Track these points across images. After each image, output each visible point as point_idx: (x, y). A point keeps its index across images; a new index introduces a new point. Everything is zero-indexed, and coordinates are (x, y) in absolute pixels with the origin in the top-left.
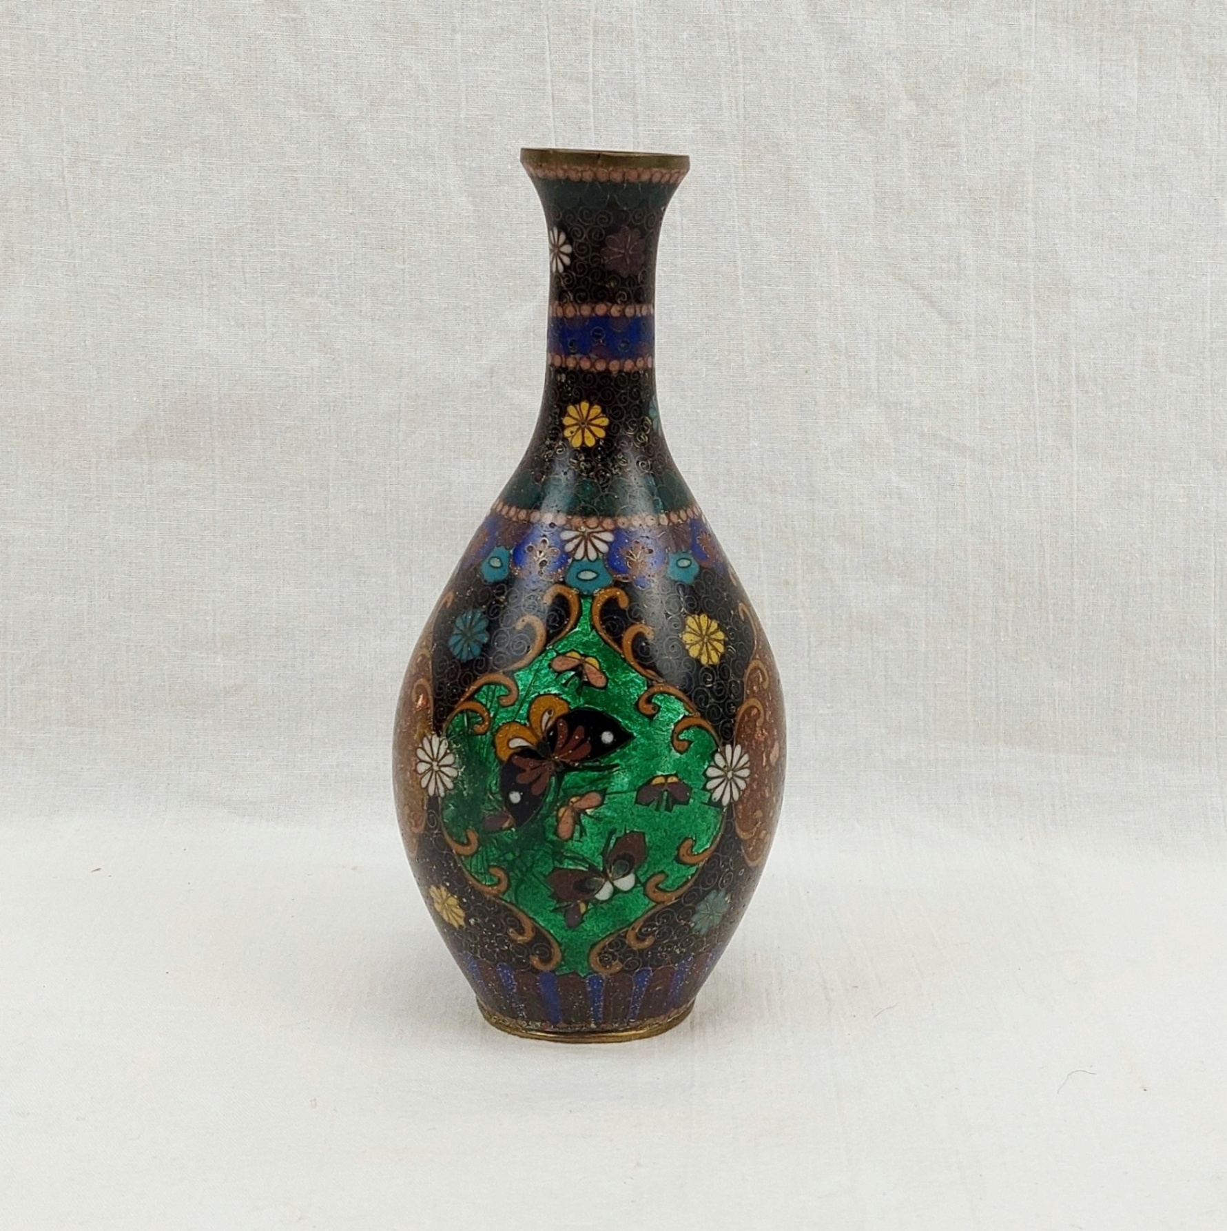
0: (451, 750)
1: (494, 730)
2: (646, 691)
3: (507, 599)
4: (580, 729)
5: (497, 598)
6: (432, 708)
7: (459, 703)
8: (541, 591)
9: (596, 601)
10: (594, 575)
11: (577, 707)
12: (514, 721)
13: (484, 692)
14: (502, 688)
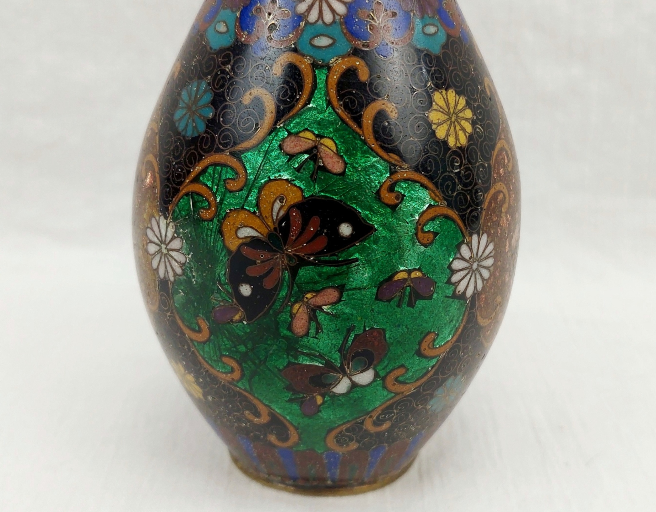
0: (178, 234)
1: (221, 217)
2: (388, 178)
3: (233, 69)
4: (316, 219)
5: (223, 67)
6: (159, 187)
7: (185, 184)
8: (270, 59)
9: (332, 72)
10: (330, 41)
11: (312, 196)
12: (243, 208)
13: (210, 174)
14: (229, 170)
